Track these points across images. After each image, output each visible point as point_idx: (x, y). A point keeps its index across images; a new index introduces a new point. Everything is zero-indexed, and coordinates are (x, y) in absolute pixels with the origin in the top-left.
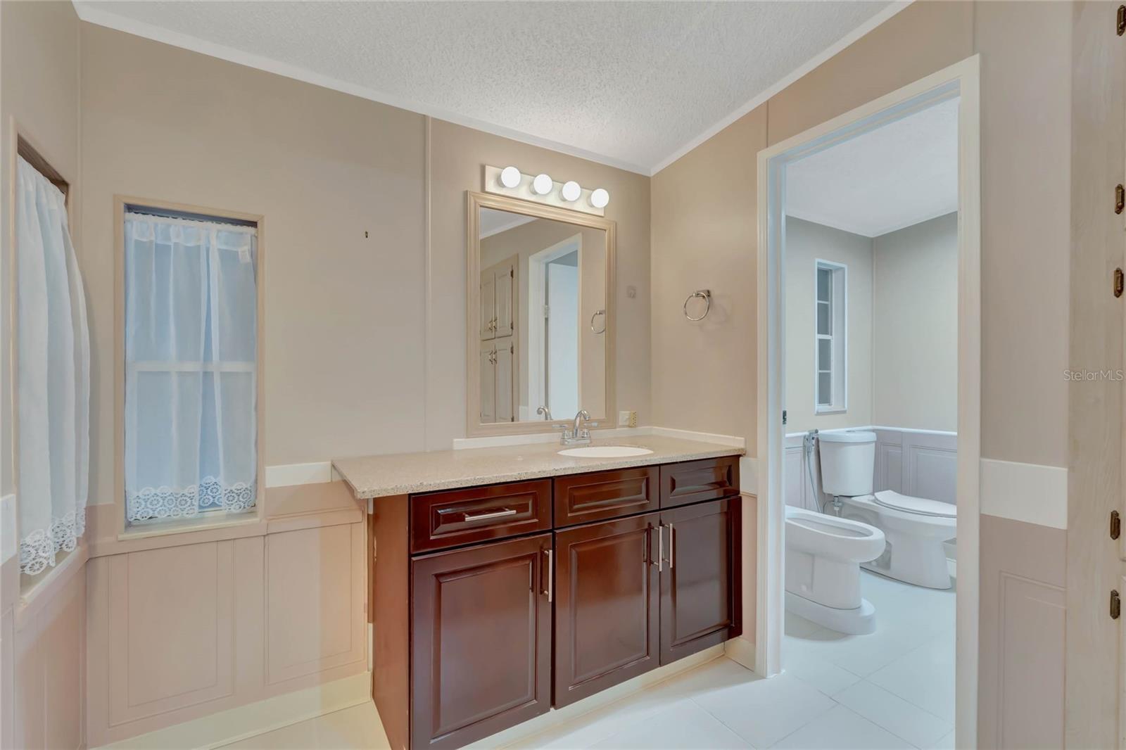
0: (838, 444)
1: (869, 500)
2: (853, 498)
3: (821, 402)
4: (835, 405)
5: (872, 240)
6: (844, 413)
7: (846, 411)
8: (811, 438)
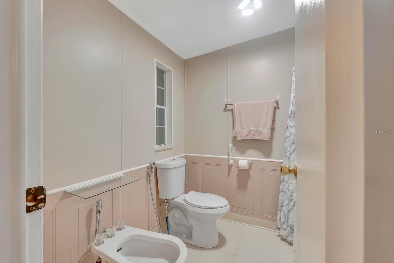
0: (167, 169)
1: (182, 200)
2: (174, 200)
3: (157, 144)
4: (167, 146)
5: (185, 61)
6: (171, 149)
7: (172, 148)
8: (151, 167)
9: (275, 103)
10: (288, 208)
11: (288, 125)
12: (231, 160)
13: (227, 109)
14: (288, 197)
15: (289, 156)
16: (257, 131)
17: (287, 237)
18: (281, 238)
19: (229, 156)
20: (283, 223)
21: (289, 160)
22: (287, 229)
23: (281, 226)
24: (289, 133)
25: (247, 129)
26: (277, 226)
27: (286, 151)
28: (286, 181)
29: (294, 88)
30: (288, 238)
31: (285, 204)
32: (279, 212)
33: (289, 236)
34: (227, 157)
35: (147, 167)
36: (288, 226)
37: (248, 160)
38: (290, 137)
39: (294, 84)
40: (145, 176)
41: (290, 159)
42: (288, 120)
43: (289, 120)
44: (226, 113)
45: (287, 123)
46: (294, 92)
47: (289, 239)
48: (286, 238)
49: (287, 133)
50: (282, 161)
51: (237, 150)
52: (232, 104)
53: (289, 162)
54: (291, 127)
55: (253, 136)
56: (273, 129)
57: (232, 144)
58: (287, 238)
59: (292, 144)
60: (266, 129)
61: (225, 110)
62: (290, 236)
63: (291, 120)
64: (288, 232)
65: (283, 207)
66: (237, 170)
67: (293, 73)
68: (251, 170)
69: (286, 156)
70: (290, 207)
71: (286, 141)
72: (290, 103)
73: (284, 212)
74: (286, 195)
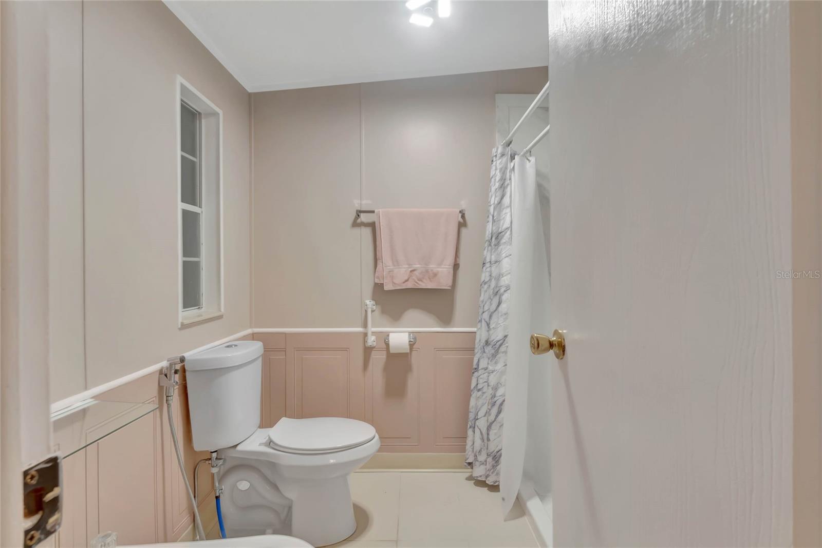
0: (214, 372)
1: (260, 445)
2: (239, 448)
3: (186, 306)
4: (207, 309)
5: (250, 95)
6: (220, 319)
7: (223, 315)
8: (173, 371)
9: (460, 215)
10: (487, 420)
11: (485, 259)
12: (372, 335)
13: (359, 221)
14: (488, 398)
15: (487, 320)
16: (427, 271)
17: (487, 476)
18: (474, 481)
19: (365, 325)
20: (478, 451)
21: (489, 327)
22: (486, 461)
23: (475, 459)
24: (488, 274)
25: (405, 268)
26: (466, 460)
27: (481, 311)
28: (482, 369)
29: (496, 189)
30: (488, 479)
31: (481, 414)
32: (470, 432)
33: (490, 474)
34: (361, 329)
35: (158, 373)
36: (488, 455)
37: (409, 332)
38: (490, 282)
39: (495, 180)
40: (155, 397)
41: (490, 325)
42: (485, 250)
43: (487, 248)
44: (357, 231)
45: (484, 256)
46: (496, 197)
47: (490, 481)
48: (484, 480)
49: (483, 275)
50: (474, 330)
51: (383, 312)
52: (373, 212)
53: (488, 331)
54: (490, 263)
55: (418, 281)
56: (456, 266)
57: (373, 300)
58: (486, 478)
59: (494, 296)
60: (443, 268)
61: (356, 224)
62: (492, 473)
63: (492, 250)
64: (488, 466)
65: (477, 419)
66: (385, 357)
67: (494, 160)
68: (414, 353)
69: (481, 319)
70: (492, 418)
71: (482, 289)
72: (488, 217)
73: (480, 429)
74: (482, 396)
